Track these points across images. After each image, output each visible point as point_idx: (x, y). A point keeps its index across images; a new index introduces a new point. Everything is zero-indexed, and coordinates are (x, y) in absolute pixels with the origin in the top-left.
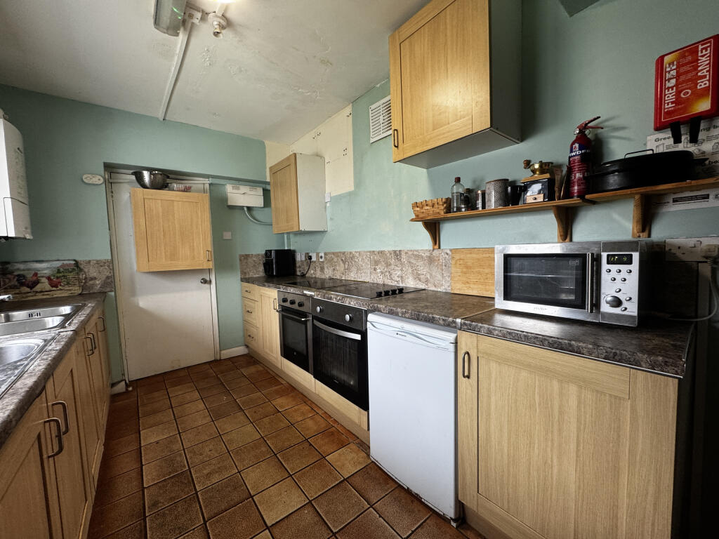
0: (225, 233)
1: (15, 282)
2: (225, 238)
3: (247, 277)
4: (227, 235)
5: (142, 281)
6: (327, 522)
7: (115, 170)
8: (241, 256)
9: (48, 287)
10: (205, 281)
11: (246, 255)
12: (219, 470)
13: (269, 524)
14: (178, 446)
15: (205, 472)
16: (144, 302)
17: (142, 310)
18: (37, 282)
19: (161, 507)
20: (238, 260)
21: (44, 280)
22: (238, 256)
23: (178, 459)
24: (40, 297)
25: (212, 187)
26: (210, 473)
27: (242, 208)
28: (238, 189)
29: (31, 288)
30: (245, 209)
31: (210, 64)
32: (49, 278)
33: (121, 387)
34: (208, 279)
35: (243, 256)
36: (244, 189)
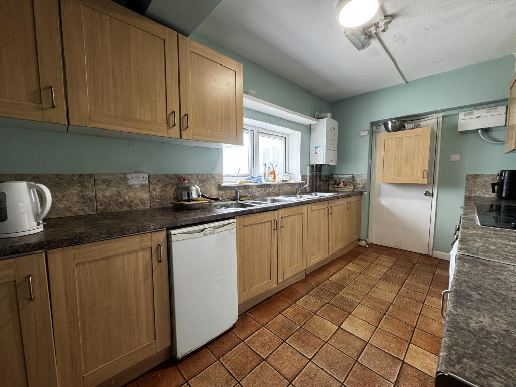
0: (452, 156)
1: (333, 183)
2: (452, 160)
3: (473, 195)
4: (455, 157)
5: (385, 188)
6: (362, 355)
7: (379, 124)
8: (468, 176)
9: (343, 186)
10: (427, 194)
11: (475, 175)
12: (353, 296)
13: (341, 327)
14: (353, 276)
15: (349, 292)
16: (384, 201)
17: (383, 206)
18: (339, 184)
19: (325, 288)
20: (465, 179)
21: (342, 183)
22: (465, 175)
23: (347, 280)
24: (340, 190)
25: (446, 119)
26: (349, 293)
27: (476, 131)
28: (471, 114)
29: (338, 186)
30: (480, 131)
31: (403, 41)
32: (343, 182)
33: (363, 243)
34: (431, 192)
35: (471, 175)
36: (477, 113)
